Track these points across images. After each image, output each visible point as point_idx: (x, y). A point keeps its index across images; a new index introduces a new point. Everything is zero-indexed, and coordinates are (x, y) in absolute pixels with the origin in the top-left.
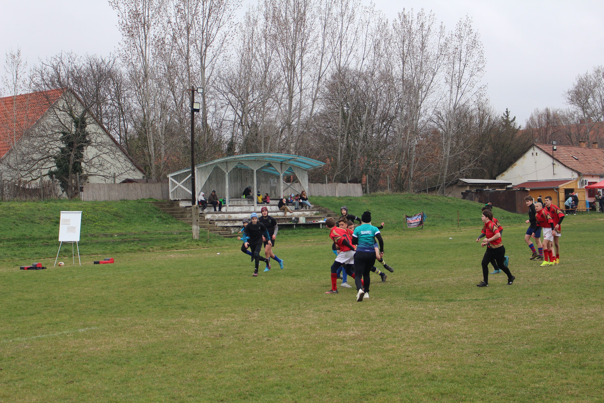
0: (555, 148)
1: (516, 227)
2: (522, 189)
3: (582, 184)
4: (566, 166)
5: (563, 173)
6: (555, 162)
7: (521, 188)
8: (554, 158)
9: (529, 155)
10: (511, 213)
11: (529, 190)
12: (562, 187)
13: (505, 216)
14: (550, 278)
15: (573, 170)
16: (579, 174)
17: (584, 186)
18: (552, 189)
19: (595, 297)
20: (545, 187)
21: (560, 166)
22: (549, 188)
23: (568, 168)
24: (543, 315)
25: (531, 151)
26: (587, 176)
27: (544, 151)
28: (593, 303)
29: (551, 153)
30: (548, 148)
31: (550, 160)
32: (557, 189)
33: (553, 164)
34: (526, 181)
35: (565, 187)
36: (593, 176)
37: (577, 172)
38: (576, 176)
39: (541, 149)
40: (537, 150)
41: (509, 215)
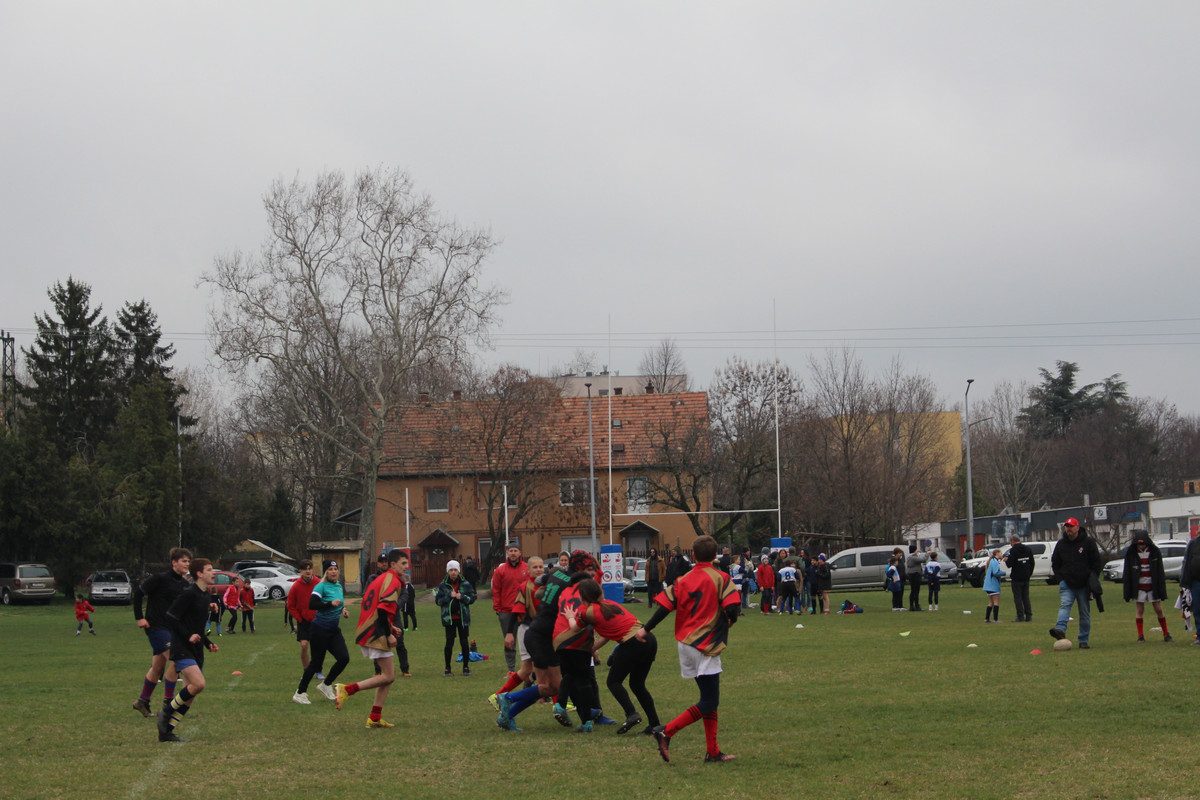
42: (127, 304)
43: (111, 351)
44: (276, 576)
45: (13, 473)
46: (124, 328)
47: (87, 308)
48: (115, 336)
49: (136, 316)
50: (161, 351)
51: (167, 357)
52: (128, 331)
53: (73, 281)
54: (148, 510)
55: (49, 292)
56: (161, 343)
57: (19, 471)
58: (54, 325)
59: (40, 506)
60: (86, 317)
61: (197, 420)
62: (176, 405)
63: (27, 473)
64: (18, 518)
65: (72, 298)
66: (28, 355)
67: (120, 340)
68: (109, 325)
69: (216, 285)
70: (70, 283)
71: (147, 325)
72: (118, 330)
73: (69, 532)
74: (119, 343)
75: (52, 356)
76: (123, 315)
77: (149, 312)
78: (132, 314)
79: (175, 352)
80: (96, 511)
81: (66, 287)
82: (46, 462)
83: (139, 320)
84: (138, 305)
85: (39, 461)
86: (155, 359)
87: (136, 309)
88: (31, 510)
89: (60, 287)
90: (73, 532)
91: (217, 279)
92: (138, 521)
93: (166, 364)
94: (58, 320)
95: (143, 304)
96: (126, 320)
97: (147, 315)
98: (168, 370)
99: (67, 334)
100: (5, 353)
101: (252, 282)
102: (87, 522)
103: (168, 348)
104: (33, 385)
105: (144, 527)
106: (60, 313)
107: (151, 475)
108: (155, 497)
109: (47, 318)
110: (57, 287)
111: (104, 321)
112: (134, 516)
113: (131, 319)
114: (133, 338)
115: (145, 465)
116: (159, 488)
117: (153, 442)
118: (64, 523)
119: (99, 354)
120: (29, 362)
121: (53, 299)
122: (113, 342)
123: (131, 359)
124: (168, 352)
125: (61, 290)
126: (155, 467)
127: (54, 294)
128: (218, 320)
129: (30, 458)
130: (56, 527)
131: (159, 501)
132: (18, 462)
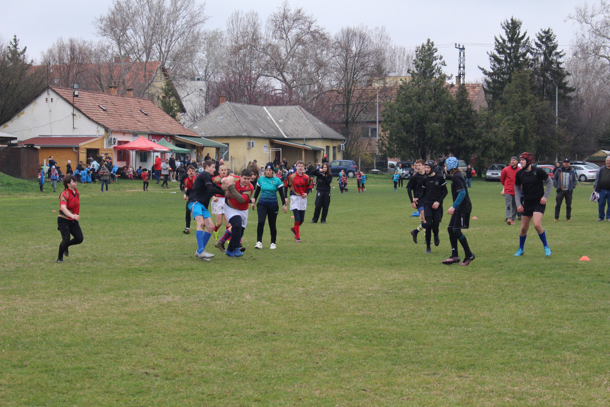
0: (76, 93)
1: (17, 197)
2: (30, 147)
3: (110, 142)
4: (89, 118)
5: (86, 129)
6: (76, 112)
7: (28, 145)
8: (74, 107)
9: (41, 100)
10: (14, 178)
11: (39, 147)
12: (84, 145)
13: (5, 181)
14: (33, 263)
15: (99, 124)
16: (107, 130)
17: (112, 147)
18: (71, 148)
19: (78, 286)
20: (60, 145)
21: (83, 117)
22: (67, 145)
23: (93, 120)
24: (4, 307)
25: (45, 96)
26: (116, 132)
27: (61, 97)
28: (73, 293)
29: (71, 99)
30: (67, 93)
31: (69, 109)
32: (77, 148)
33: (74, 115)
34: (37, 135)
35: (88, 147)
36: (124, 133)
37: (103, 127)
38: (102, 132)
39: (58, 94)
40: (52, 95)
41: (11, 181)
42: (541, 30)
43: (532, 53)
44: (583, 169)
45: (450, 115)
46: (539, 42)
47: (519, 32)
48: (534, 46)
49: (545, 36)
50: (557, 54)
51: (561, 56)
52: (541, 44)
53: (514, 18)
54: (516, 135)
55: (501, 24)
56: (558, 50)
57: (454, 114)
58: (504, 41)
59: (463, 132)
60: (519, 37)
61: (575, 89)
62: (564, 81)
63: (457, 115)
64: (452, 137)
65: (513, 27)
66: (490, 56)
67: (537, 48)
68: (530, 40)
69: (575, 20)
70: (512, 20)
71: (551, 40)
72: (536, 44)
73: (477, 145)
74: (537, 50)
75: (502, 57)
76: (539, 35)
77: (552, 33)
78: (544, 35)
79: (565, 54)
80: (490, 135)
81: (510, 22)
82: (467, 110)
83: (547, 38)
84: (547, 30)
85: (463, 109)
86: (555, 58)
87: (545, 32)
88: (459, 133)
89: (507, 22)
90: (479, 145)
91: (576, 17)
92: (510, 140)
93: (560, 60)
94: (506, 38)
95: (549, 30)
96: (540, 38)
97: (551, 35)
98: (561, 63)
99: (509, 45)
100: (460, 56)
101: (593, 18)
102: (486, 140)
103: (561, 52)
104: (492, 71)
105: (513, 143)
106: (507, 35)
107: (519, 117)
108: (520, 128)
109: (501, 37)
110: (506, 22)
111: (528, 39)
112: (507, 138)
113: (543, 37)
114: (544, 47)
115: (516, 112)
116: (522, 124)
117: (521, 100)
118: (475, 140)
119: (525, 54)
120: (491, 59)
121: (503, 28)
122: (533, 49)
123: (542, 58)
124: (561, 54)
125: (508, 24)
126: (521, 113)
127: (503, 25)
128: (579, 38)
129: (460, 108)
130: (470, 143)
131: (522, 130)
132: (453, 110)
